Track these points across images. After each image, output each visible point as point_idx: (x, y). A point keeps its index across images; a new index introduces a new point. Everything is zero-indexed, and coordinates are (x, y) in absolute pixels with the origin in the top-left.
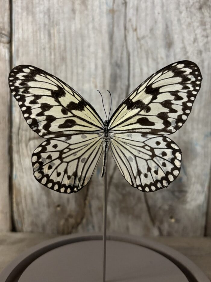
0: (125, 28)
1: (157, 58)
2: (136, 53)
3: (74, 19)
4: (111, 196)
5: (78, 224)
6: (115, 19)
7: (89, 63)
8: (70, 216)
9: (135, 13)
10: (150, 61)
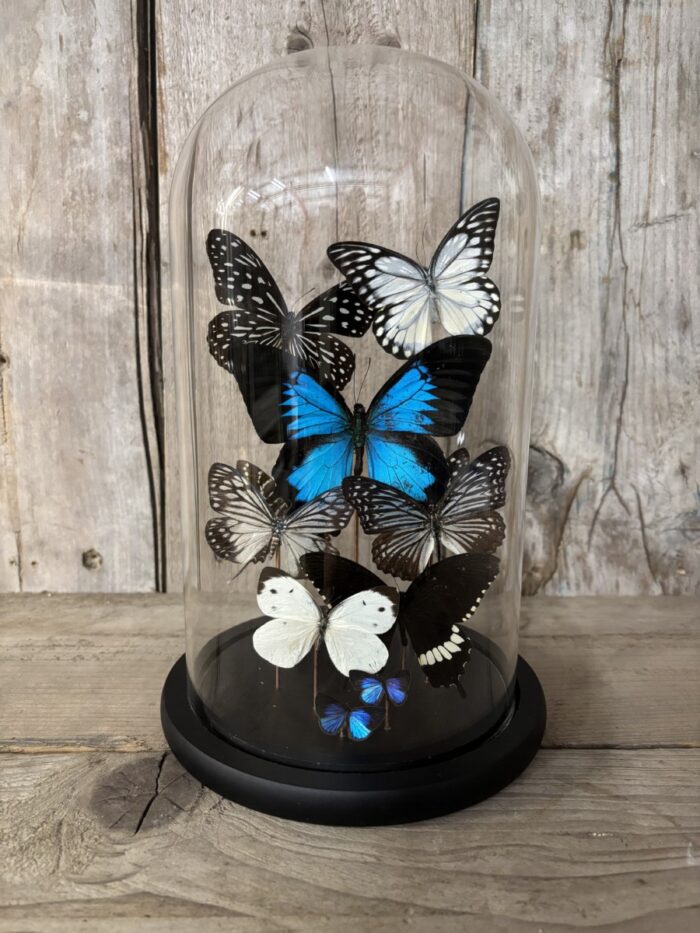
0: (624, 303)
1: (667, 342)
2: (638, 337)
3: (553, 290)
4: (595, 540)
5: (545, 581)
6: (611, 291)
7: (573, 351)
8: (535, 569)
9: (639, 281)
10: (657, 346)
